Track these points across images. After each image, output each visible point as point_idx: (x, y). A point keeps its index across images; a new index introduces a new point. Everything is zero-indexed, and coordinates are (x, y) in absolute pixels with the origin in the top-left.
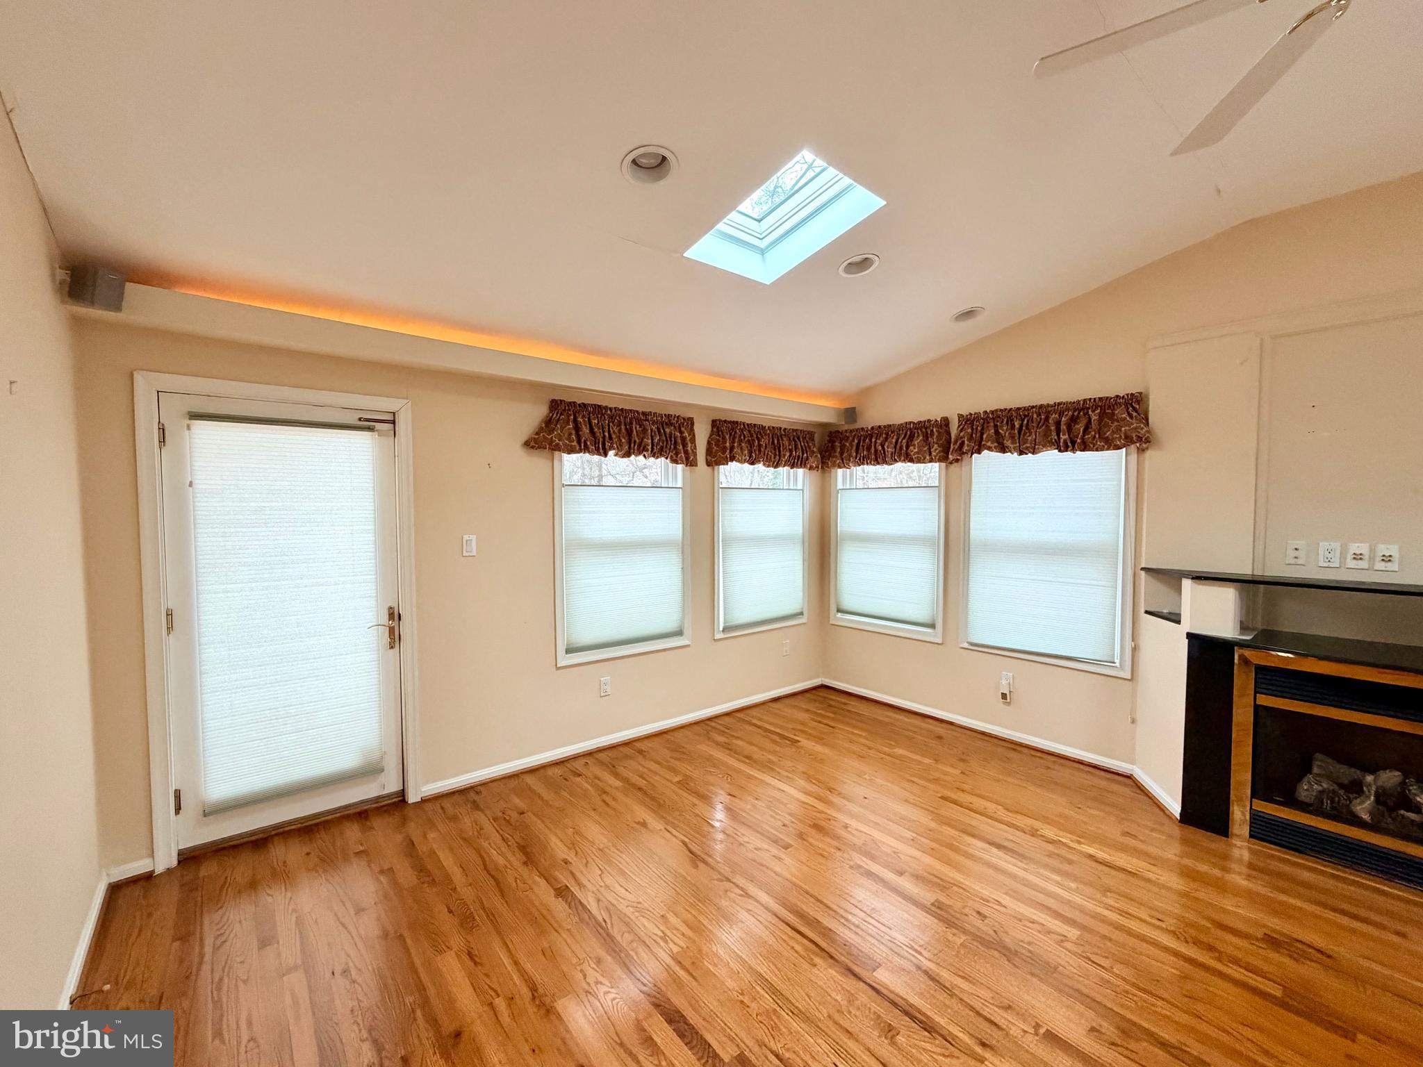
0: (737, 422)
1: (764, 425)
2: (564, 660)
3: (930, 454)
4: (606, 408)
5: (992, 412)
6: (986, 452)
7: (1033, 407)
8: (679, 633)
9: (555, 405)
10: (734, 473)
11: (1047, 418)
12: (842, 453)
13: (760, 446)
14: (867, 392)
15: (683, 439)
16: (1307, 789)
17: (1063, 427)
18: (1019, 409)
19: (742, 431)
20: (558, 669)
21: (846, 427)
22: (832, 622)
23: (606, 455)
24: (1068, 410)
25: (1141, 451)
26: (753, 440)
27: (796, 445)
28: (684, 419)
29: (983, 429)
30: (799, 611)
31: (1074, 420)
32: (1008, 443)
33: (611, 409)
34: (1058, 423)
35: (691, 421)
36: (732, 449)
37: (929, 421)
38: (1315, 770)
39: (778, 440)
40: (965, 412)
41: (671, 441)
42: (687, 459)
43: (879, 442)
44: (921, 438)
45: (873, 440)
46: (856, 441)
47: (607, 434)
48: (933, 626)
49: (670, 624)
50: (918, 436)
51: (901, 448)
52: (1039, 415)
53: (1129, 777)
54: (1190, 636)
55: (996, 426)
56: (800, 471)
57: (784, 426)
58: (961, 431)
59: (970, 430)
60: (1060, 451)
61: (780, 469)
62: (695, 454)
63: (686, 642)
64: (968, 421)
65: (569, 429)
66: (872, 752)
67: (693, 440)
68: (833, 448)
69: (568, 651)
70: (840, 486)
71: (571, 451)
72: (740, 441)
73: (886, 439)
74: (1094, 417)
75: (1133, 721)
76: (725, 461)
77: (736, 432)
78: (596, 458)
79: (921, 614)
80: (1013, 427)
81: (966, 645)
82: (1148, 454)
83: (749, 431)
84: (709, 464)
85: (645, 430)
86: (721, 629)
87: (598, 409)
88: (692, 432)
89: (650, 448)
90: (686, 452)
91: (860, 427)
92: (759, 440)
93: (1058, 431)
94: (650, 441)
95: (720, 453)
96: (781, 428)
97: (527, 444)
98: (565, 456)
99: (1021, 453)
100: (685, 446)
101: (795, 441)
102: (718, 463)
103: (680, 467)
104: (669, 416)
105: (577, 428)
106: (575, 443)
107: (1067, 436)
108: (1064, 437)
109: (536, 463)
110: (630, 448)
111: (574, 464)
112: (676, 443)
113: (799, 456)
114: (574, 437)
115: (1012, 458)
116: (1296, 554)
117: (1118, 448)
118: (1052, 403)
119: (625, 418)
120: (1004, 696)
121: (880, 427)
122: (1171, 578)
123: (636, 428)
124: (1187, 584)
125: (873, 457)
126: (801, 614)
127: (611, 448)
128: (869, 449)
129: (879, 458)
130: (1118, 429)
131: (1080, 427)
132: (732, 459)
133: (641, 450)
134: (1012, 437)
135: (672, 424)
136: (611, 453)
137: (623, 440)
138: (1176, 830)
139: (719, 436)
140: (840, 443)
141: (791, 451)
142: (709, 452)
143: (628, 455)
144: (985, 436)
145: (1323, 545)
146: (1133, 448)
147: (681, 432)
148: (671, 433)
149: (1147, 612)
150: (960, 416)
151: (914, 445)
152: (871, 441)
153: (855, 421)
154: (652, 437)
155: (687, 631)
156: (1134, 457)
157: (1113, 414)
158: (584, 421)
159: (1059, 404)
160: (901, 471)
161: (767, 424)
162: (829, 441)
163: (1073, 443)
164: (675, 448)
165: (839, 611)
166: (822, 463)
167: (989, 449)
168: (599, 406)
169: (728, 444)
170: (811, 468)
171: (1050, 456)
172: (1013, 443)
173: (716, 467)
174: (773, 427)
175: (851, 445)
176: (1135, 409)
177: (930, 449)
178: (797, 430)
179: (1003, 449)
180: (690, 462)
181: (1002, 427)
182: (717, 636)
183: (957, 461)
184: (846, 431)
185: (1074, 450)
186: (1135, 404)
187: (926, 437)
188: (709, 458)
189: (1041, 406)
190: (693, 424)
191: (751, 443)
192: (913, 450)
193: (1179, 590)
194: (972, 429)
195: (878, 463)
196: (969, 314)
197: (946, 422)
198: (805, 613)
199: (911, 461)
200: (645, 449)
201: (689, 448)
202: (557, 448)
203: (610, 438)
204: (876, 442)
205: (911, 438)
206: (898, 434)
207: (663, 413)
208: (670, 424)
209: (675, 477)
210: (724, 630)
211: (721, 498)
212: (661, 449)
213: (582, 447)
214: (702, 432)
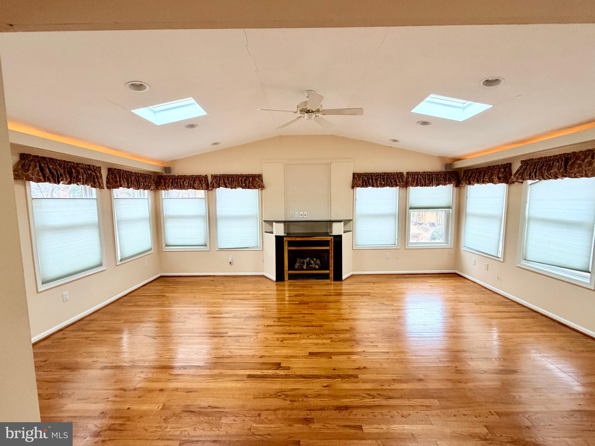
0: (120, 170)
1: (132, 171)
2: (41, 288)
3: (202, 187)
4: (56, 160)
5: (222, 175)
6: (221, 188)
7: (235, 175)
8: (101, 265)
9: (23, 156)
10: (120, 192)
11: (238, 179)
12: (165, 184)
13: (131, 180)
14: (174, 161)
15: (97, 176)
16: (297, 266)
17: (243, 182)
18: (230, 175)
19: (123, 173)
20: (39, 293)
21: (165, 174)
22: (164, 250)
23: (59, 183)
24: (244, 177)
25: (262, 190)
26: (129, 178)
27: (146, 180)
28: (96, 167)
29: (220, 180)
30: (150, 248)
31: (245, 180)
32: (228, 185)
33: (59, 160)
34: (242, 180)
36: (120, 181)
37: (201, 175)
38: (298, 261)
39: (138, 178)
40: (213, 174)
41: (91, 177)
42: (100, 185)
43: (181, 181)
44: (198, 181)
45: (179, 180)
46: (171, 180)
47: (59, 173)
48: (206, 245)
49: (96, 259)
50: (197, 180)
51: (191, 184)
52: (236, 177)
53: (263, 276)
54: (276, 236)
55: (224, 180)
57: (140, 172)
58: (213, 180)
59: (215, 180)
60: (242, 188)
61: (139, 190)
62: (103, 184)
63: (104, 269)
64: (214, 177)
65: (38, 170)
66: (194, 290)
67: (101, 177)
68: (161, 182)
69: (43, 283)
70: (164, 197)
71: (39, 181)
72: (123, 178)
73: (184, 181)
74: (251, 180)
75: (263, 261)
76: (117, 187)
77: (120, 174)
78: (56, 185)
79: (202, 242)
80: (229, 180)
81: (217, 250)
82: (263, 190)
83: (126, 174)
84: (108, 188)
85: (78, 172)
86: (119, 260)
87: (52, 161)
88: (100, 172)
89: (82, 180)
90: (99, 183)
91: (172, 175)
92: (131, 178)
93: (242, 183)
94: (82, 177)
95: (114, 183)
96: (139, 173)
98: (33, 183)
99: (232, 188)
100: (98, 179)
101: (145, 179)
104: (89, 165)
105: (42, 170)
106: (41, 178)
107: (244, 185)
108: (243, 185)
110: (71, 180)
112: (94, 178)
113: (147, 185)
114: (41, 174)
115: (229, 190)
116: (292, 215)
117: (256, 188)
118: (239, 174)
119: (67, 165)
120: (230, 263)
121: (181, 176)
122: (270, 223)
123: (74, 171)
124: (274, 223)
125: (179, 187)
126: (151, 249)
127: (62, 180)
128: (177, 184)
129: (182, 187)
130: (257, 183)
131: (247, 182)
132: (121, 186)
133: (76, 181)
134: (229, 183)
135: (91, 169)
136: (62, 182)
137: (68, 176)
138: (275, 283)
139: (113, 175)
140: (163, 180)
141: (144, 183)
142: (108, 182)
143: (70, 183)
144: (220, 183)
145: (296, 213)
146: (260, 189)
147: (96, 173)
148: (91, 174)
149: (265, 232)
150: (212, 175)
151: (196, 183)
152: (178, 180)
153: (170, 172)
154: (82, 175)
155: (104, 264)
156: (260, 191)
157: (255, 179)
158: (45, 166)
159: (242, 175)
160: (191, 192)
161: (133, 171)
162: (158, 179)
163: (246, 186)
164: (93, 180)
165: (166, 246)
166: (156, 187)
167: (222, 186)
168: (53, 159)
169: (118, 179)
170: (152, 190)
171: (240, 190)
172: (230, 185)
173: (112, 189)
174: (136, 173)
175: (169, 181)
176: (260, 179)
177: (202, 185)
178: (145, 174)
179: (226, 187)
180: (101, 187)
181: (225, 180)
182: (118, 264)
183: (211, 190)
184: (166, 176)
185: (246, 188)
186: (260, 176)
187: (200, 181)
188: (108, 185)
189: (237, 175)
190: (100, 170)
191: (127, 179)
192: (196, 185)
193: (272, 226)
194: (216, 180)
195: (181, 189)
196: (216, 144)
197: (206, 176)
198: (152, 249)
199: (195, 189)
200: (79, 181)
201: (100, 181)
202: (28, 180)
203: (61, 175)
204: (180, 181)
205: (194, 181)
206: (189, 180)
207: (86, 164)
208: (90, 169)
209: (91, 194)
210: (121, 260)
211: (115, 202)
212: (86, 181)
213: (46, 179)
214: (104, 174)
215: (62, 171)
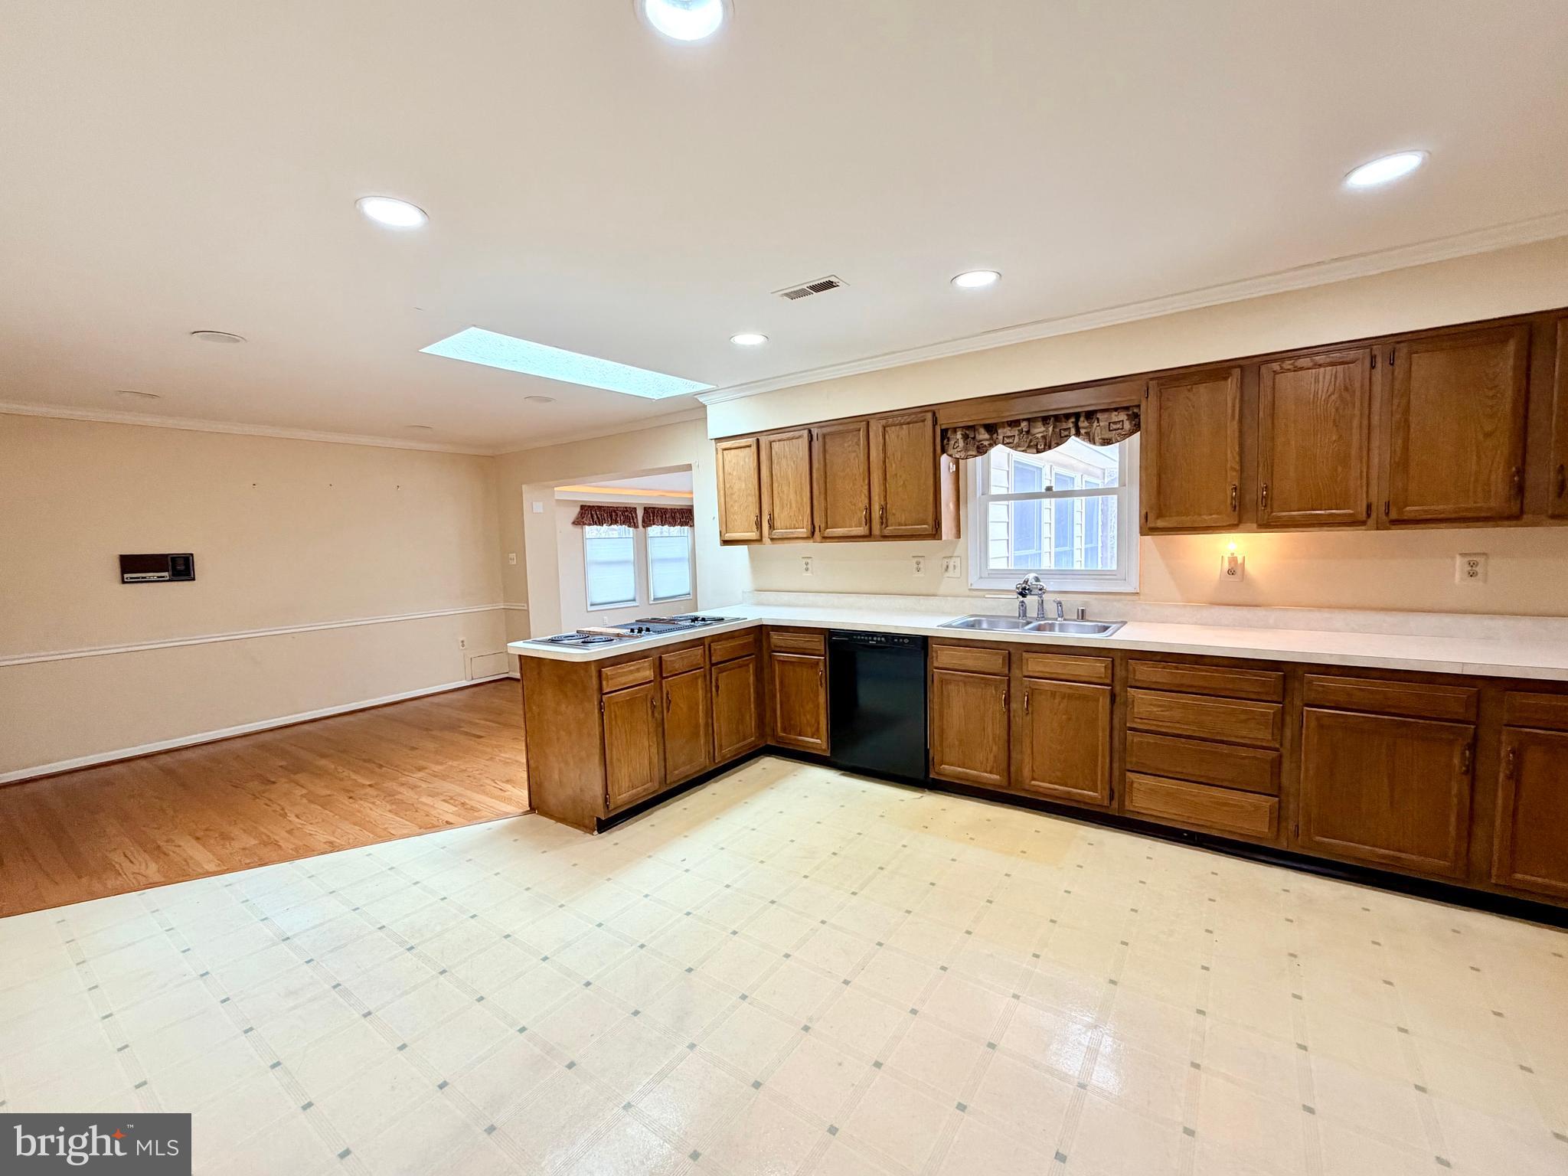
0: (655, 507)
1: (667, 508)
2: (590, 609)
8: (634, 600)
9: (582, 507)
10: (654, 530)
13: (666, 518)
15: (633, 517)
19: (657, 511)
20: (588, 612)
23: (602, 525)
26: (663, 515)
28: (632, 508)
33: (603, 507)
35: (635, 508)
36: (654, 519)
39: (674, 515)
41: (627, 518)
42: (634, 525)
47: (603, 517)
49: (631, 597)
56: (686, 528)
57: (676, 508)
61: (676, 527)
62: (638, 523)
63: (637, 604)
65: (589, 516)
67: (637, 517)
69: (592, 605)
71: (590, 525)
72: (657, 516)
76: (650, 525)
77: (655, 512)
78: (599, 527)
83: (661, 511)
84: (644, 527)
85: (617, 515)
86: (652, 599)
87: (599, 507)
88: (636, 513)
90: (634, 523)
94: (619, 519)
95: (647, 523)
97: (574, 523)
98: (587, 526)
100: (633, 520)
102: (647, 526)
103: (631, 529)
104: (626, 508)
105: (592, 516)
106: (591, 522)
109: (577, 530)
110: (612, 522)
111: (591, 531)
112: (629, 519)
113: (684, 521)
114: (591, 519)
119: (609, 510)
123: (613, 514)
126: (689, 594)
127: (605, 523)
132: (654, 524)
133: (616, 522)
136: (605, 525)
137: (609, 519)
139: (648, 514)
141: (680, 519)
142: (643, 521)
143: (611, 525)
147: (632, 514)
148: (627, 515)
154: (620, 517)
155: (637, 598)
158: (594, 513)
164: (629, 521)
169: (652, 518)
170: (691, 526)
173: (647, 528)
174: (672, 509)
178: (683, 509)
180: (636, 526)
182: (650, 603)
188: (643, 524)
190: (636, 510)
191: (662, 517)
200: (618, 522)
201: (635, 521)
202: (585, 524)
203: (604, 519)
207: (624, 506)
208: (627, 511)
209: (629, 533)
210: (655, 599)
211: (649, 541)
212: (624, 522)
213: (595, 523)
214: (640, 513)
215: (605, 515)
